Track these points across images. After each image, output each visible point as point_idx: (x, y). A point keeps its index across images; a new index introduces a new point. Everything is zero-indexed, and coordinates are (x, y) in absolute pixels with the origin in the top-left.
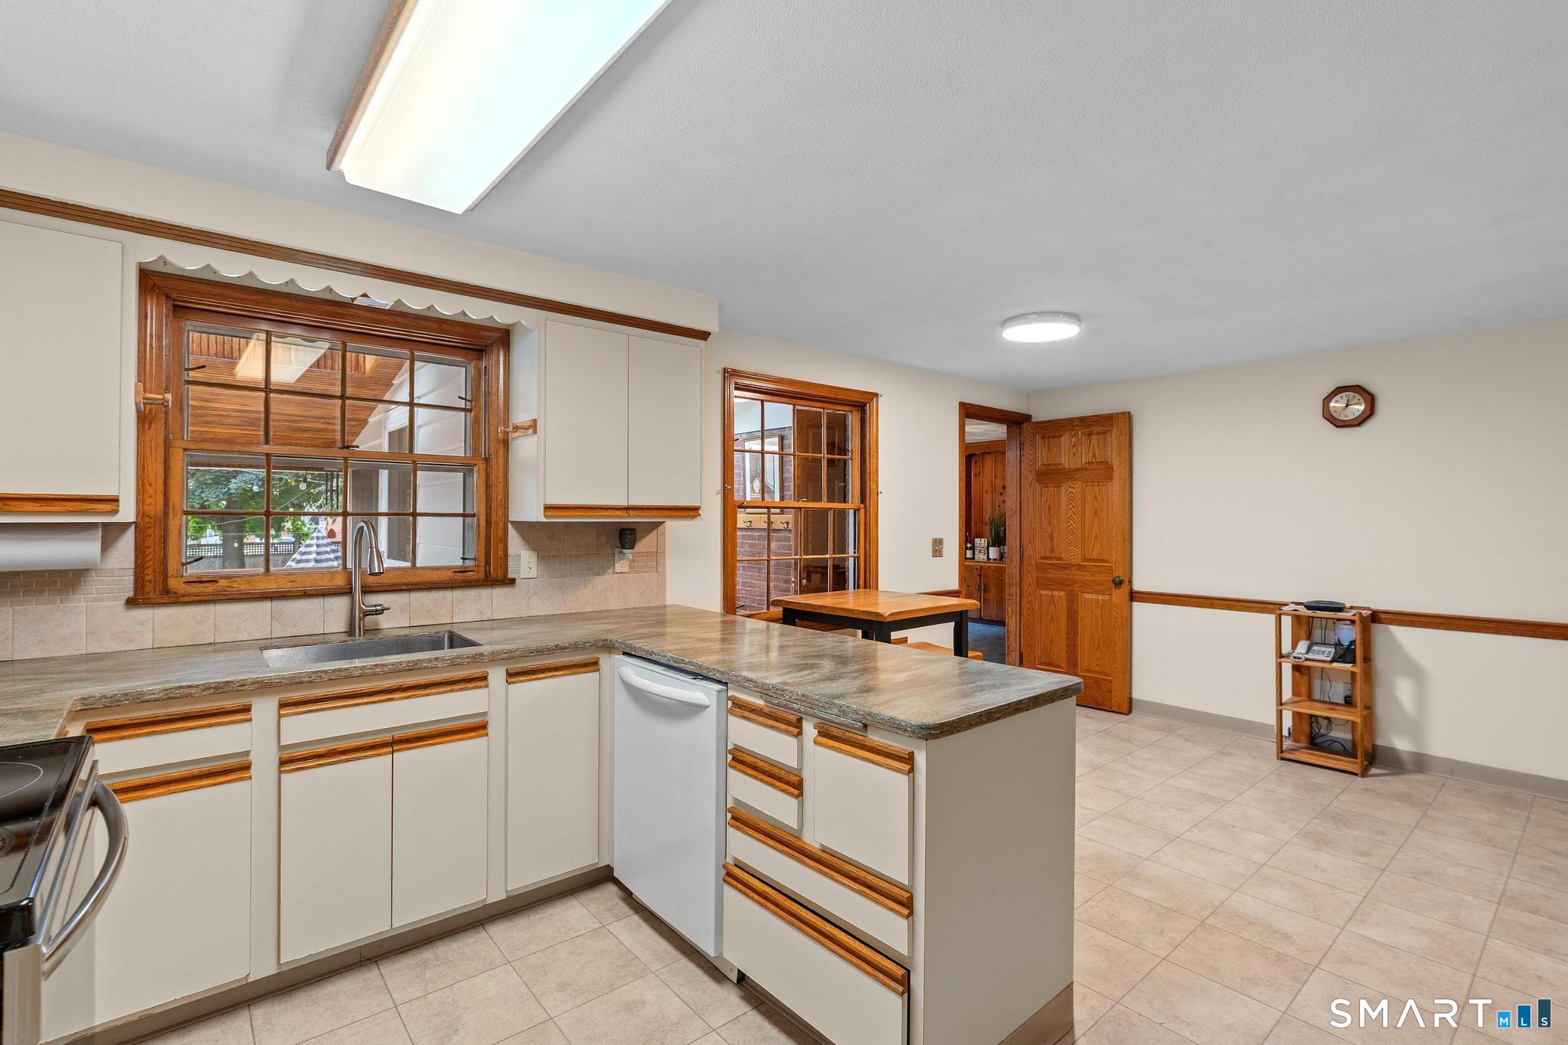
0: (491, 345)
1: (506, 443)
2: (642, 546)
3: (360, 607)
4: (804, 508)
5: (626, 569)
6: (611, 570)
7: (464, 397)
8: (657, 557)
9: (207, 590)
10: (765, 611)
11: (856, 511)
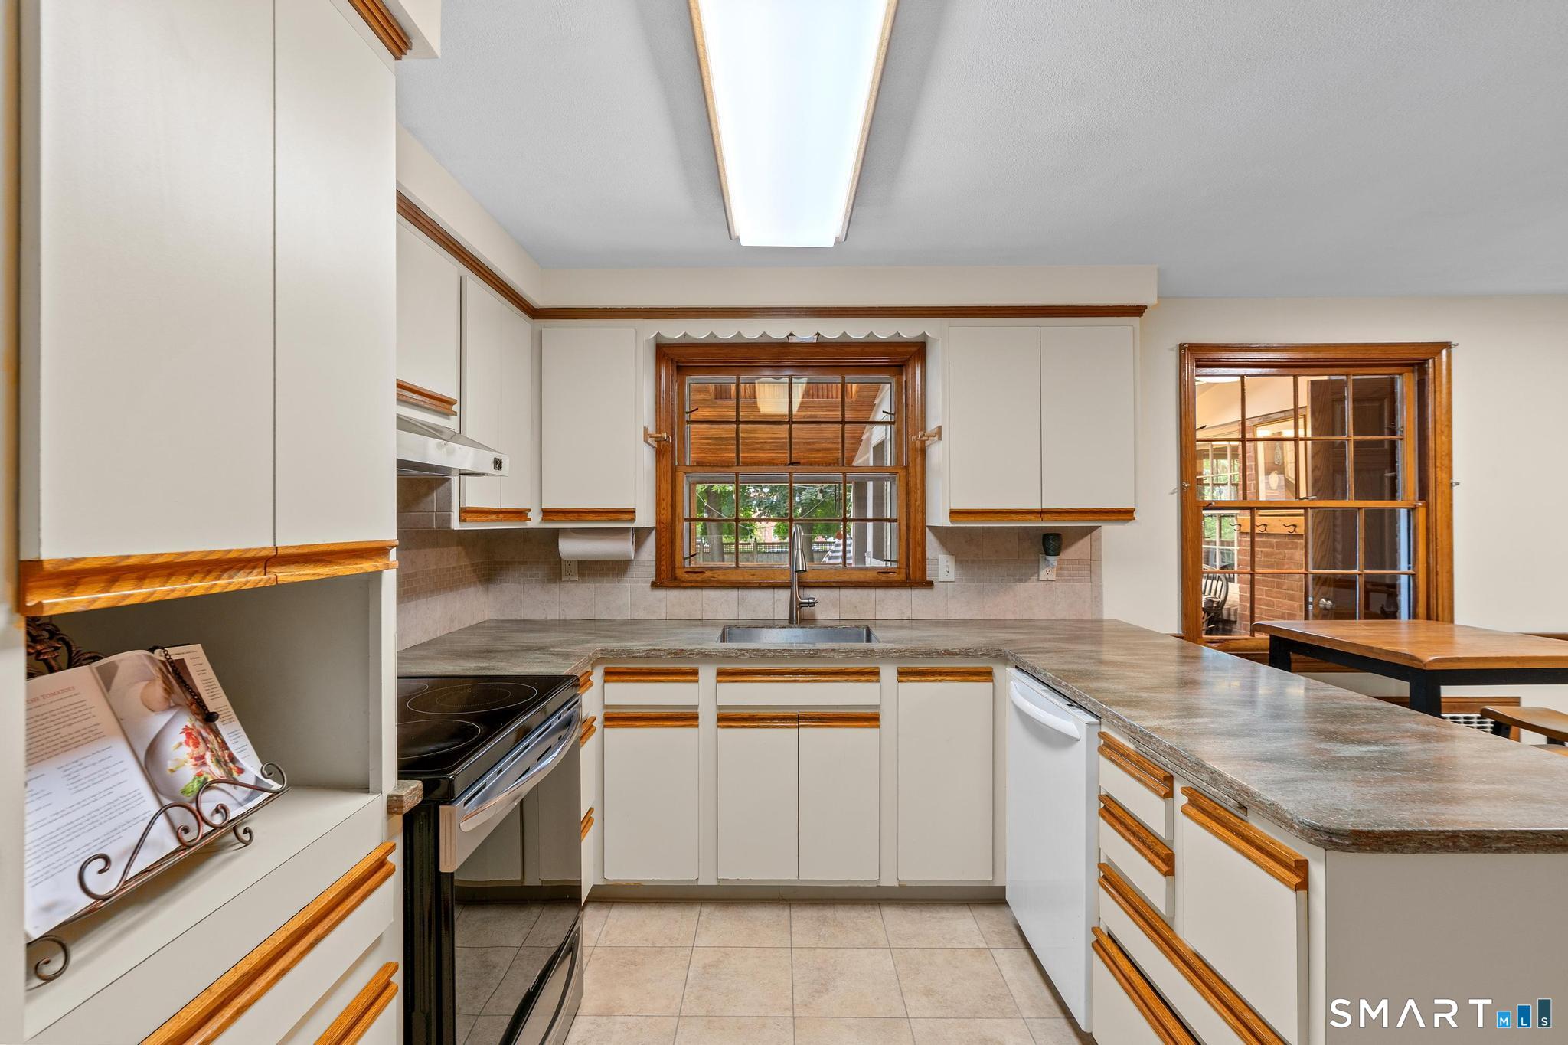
0: (909, 359)
1: (923, 451)
2: (1070, 553)
3: (797, 598)
4: (1311, 508)
5: (1053, 577)
6: (1035, 578)
7: (889, 412)
8: (1091, 566)
9: (699, 579)
10: (1248, 637)
11: (1411, 511)
